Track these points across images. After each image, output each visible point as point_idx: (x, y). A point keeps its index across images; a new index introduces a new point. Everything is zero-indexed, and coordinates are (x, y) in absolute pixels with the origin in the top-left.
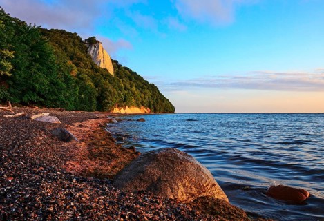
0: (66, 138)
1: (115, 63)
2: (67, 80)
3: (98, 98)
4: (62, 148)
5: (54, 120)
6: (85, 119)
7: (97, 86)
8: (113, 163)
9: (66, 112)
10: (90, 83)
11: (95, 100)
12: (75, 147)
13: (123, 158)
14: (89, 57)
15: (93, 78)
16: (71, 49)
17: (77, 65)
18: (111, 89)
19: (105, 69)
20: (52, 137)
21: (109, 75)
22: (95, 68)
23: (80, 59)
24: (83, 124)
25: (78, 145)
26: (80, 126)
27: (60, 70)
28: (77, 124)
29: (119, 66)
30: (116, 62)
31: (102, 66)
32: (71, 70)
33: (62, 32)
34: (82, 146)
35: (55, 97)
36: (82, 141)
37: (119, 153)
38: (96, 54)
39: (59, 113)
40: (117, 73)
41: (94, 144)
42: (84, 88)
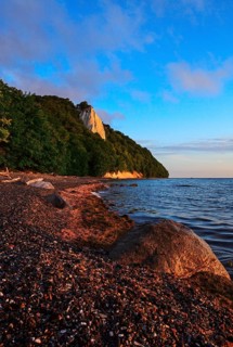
0: (60, 204)
1: (107, 127)
2: (59, 145)
3: (89, 163)
4: (57, 214)
5: (48, 186)
6: (77, 185)
7: (89, 150)
8: (107, 232)
9: (58, 177)
10: (82, 148)
11: (87, 166)
12: (69, 215)
13: (117, 227)
14: (81, 121)
15: (85, 143)
16: (63, 115)
17: (69, 130)
18: (102, 153)
19: (97, 134)
20: (46, 203)
21: (100, 139)
22: (87, 133)
23: (72, 125)
24: (76, 189)
25: (72, 212)
26: (73, 192)
27: (53, 136)
28: (70, 190)
29: (111, 130)
31: (94, 131)
32: (63, 136)
33: (55, 98)
34: (75, 212)
35: (48, 163)
36: (75, 207)
37: (113, 222)
38: (88, 119)
39: (52, 178)
40: (108, 137)
41: (87, 211)
42: (75, 153)
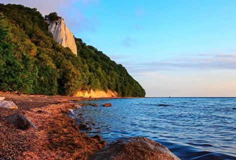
0: (23, 125)
1: (78, 41)
2: (25, 60)
3: (59, 80)
4: (19, 136)
5: (11, 105)
6: (45, 104)
7: (58, 67)
8: (76, 154)
9: (23, 97)
10: (51, 64)
11: (56, 83)
12: (34, 136)
13: (87, 149)
14: (50, 35)
15: (54, 58)
16: (29, 26)
17: (36, 43)
18: (73, 70)
19: (67, 48)
20: (8, 124)
21: (71, 55)
22: (56, 48)
23: (40, 38)
24: (43, 109)
25: (37, 133)
26: (40, 112)
27: (17, 49)
28: (36, 110)
29: (83, 45)
30: (80, 40)
31: (64, 45)
32: (29, 49)
33: (20, 7)
34: (42, 134)
35: (11, 80)
36: (41, 128)
37: (83, 143)
38: (58, 31)
39: (16, 97)
40: (80, 53)
41: (54, 132)
42: (44, 70)
